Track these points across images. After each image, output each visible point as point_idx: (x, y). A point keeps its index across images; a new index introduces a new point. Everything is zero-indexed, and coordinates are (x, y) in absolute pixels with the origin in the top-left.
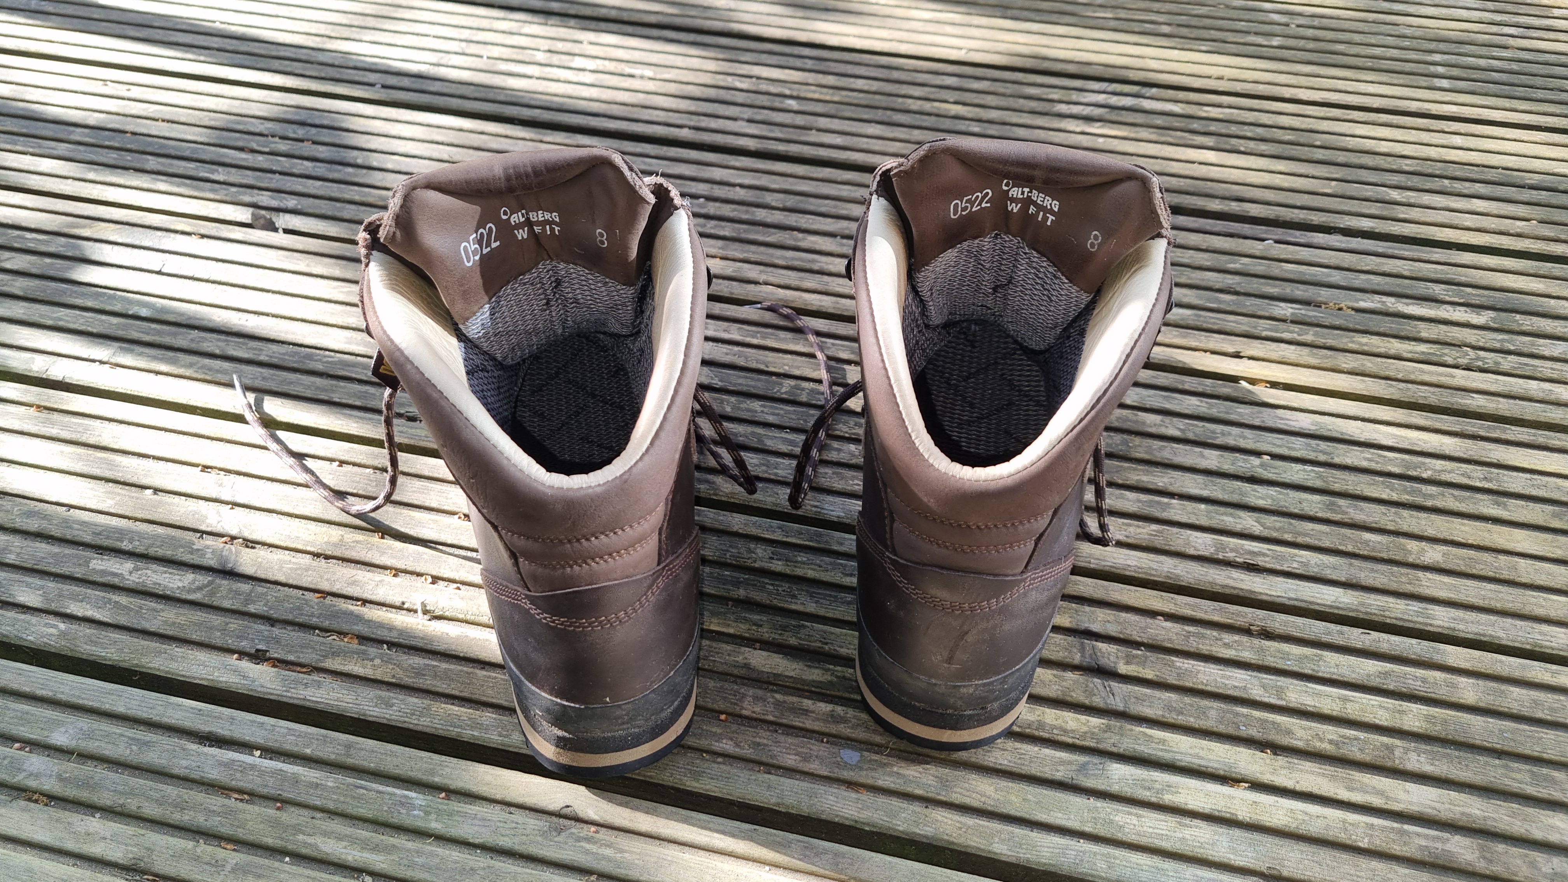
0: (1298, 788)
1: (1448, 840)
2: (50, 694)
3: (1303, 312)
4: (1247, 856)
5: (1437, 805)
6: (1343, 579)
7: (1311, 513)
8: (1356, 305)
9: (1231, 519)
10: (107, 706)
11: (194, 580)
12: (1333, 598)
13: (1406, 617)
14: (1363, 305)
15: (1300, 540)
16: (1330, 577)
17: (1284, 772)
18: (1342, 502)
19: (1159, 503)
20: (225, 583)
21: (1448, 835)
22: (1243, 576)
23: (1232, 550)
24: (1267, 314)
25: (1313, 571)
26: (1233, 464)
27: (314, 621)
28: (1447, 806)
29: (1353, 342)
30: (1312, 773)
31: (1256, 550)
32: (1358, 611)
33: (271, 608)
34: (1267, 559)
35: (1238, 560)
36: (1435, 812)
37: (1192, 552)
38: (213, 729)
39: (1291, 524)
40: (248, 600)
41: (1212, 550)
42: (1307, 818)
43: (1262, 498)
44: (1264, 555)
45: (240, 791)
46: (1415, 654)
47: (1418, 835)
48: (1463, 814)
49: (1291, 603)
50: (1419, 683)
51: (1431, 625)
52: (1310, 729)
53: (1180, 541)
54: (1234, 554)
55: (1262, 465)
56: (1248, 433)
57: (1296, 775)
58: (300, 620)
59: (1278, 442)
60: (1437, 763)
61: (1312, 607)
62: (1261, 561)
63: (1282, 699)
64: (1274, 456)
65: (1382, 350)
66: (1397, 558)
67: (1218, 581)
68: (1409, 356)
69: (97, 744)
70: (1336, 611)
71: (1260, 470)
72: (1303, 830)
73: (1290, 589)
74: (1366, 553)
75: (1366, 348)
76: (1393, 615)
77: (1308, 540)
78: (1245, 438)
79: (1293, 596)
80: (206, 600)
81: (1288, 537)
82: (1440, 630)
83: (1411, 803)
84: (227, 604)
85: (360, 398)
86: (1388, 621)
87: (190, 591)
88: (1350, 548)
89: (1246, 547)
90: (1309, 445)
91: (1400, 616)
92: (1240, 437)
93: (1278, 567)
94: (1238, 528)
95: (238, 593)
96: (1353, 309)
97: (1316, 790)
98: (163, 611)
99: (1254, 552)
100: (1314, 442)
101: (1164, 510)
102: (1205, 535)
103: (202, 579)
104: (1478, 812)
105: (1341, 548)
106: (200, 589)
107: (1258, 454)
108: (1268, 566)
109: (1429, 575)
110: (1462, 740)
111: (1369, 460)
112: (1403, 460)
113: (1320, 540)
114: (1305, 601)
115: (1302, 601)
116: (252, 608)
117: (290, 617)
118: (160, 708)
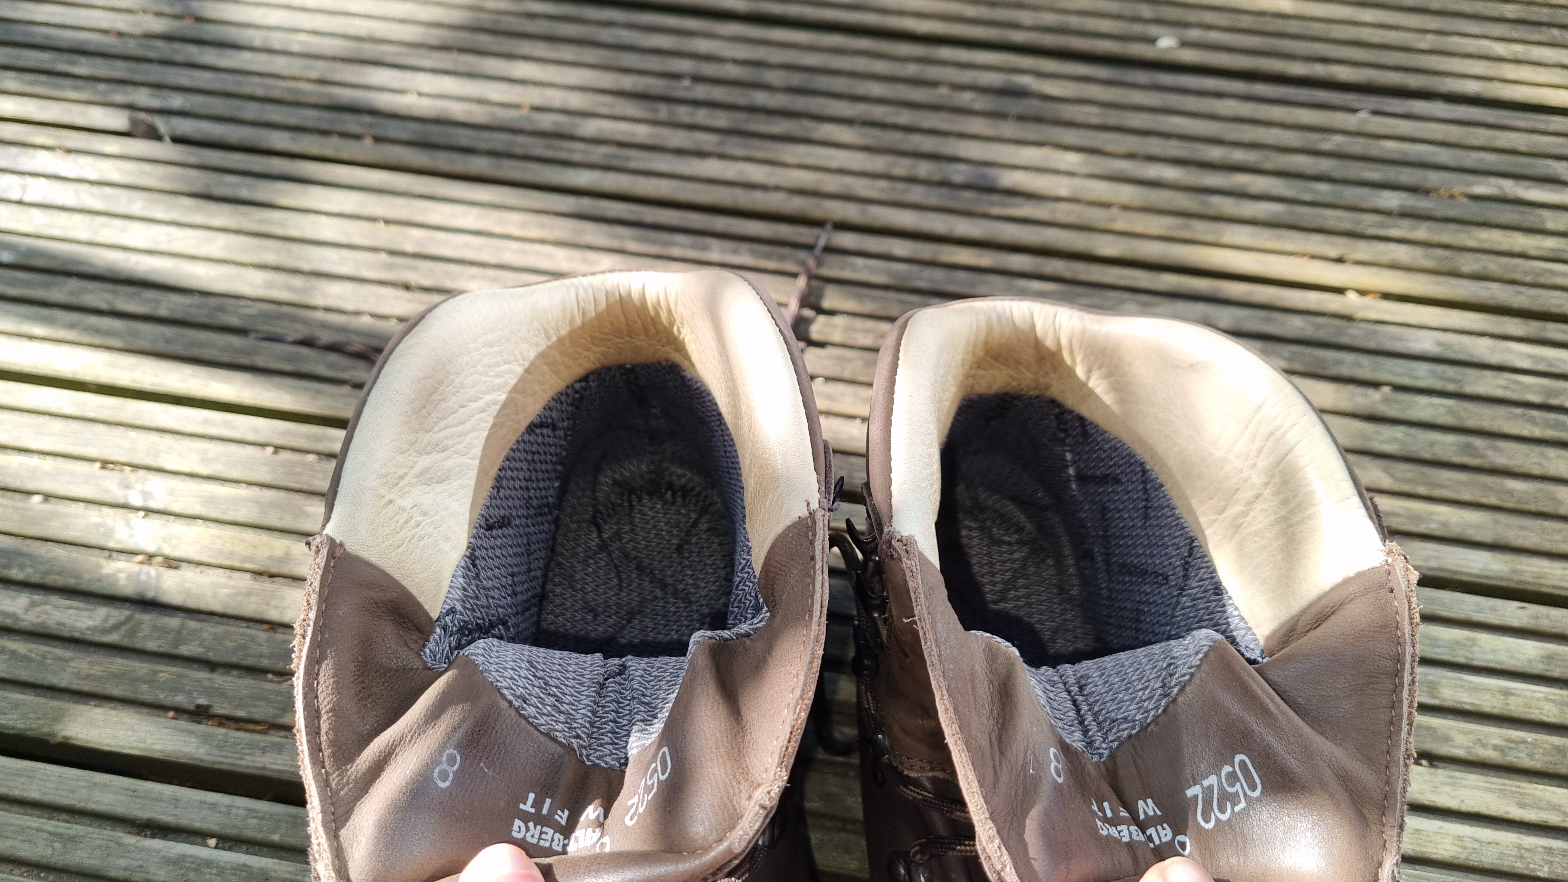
0: (1464, 808)
3: (1411, 202)
6: (1490, 540)
7: (1445, 458)
8: (1472, 191)
12: (1483, 565)
14: (1478, 191)
15: (1438, 492)
16: (1478, 538)
17: (1447, 789)
18: (1481, 442)
24: (1371, 206)
26: (1350, 400)
29: (1471, 238)
32: (1508, 579)
39: (1425, 473)
42: (1477, 846)
43: (1387, 442)
55: (1385, 400)
56: (1365, 360)
57: (1462, 793)
59: (1399, 370)
63: (1436, 697)
64: (1399, 388)
65: (1504, 247)
68: (1536, 252)
71: (1380, 406)
74: (1510, 505)
75: (1485, 245)
76: (1549, 583)
77: (1446, 492)
78: (1359, 365)
81: (1422, 490)
86: (1544, 589)
88: (1495, 501)
90: (1433, 371)
91: (1557, 583)
92: (1355, 364)
96: (1468, 196)
97: (1483, 810)
100: (1439, 368)
107: (1376, 385)
111: (1505, 388)
112: (1543, 385)
113: (1459, 491)
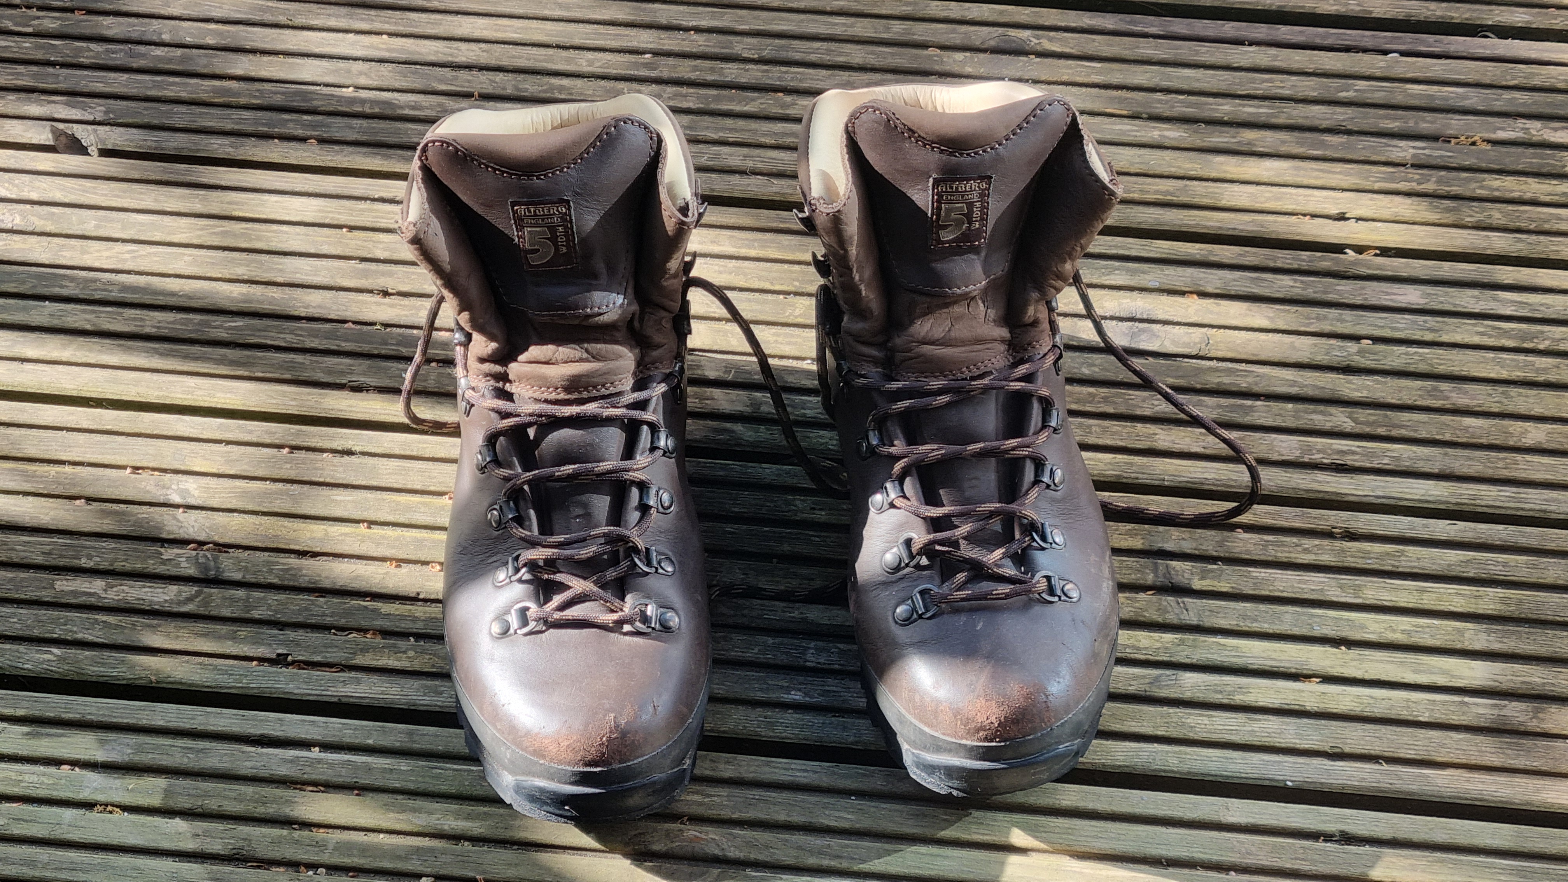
0: (1367, 677)
1: (1505, 706)
2: (78, 716)
3: (1427, 152)
4: (1312, 740)
5: (1499, 678)
6: (1436, 471)
7: (1409, 402)
8: (1493, 136)
9: (1320, 417)
10: (145, 722)
11: (180, 592)
12: (1423, 492)
13: (1498, 504)
14: (1501, 135)
15: (1395, 433)
16: (1423, 470)
17: (1355, 663)
18: (1444, 386)
19: (1241, 406)
20: (214, 591)
21: (1506, 702)
22: (1329, 478)
23: (1319, 451)
24: (1383, 159)
25: (1405, 464)
26: (1327, 354)
27: (328, 620)
28: (1510, 677)
29: (1481, 188)
30: (1382, 661)
31: (1345, 448)
32: (1449, 503)
33: (276, 612)
34: (1357, 457)
35: (1325, 461)
36: (1497, 684)
37: (1275, 457)
38: (266, 732)
39: (1386, 416)
40: (248, 608)
41: (1298, 453)
42: (1372, 701)
43: (1357, 390)
44: (1354, 453)
45: (315, 784)
46: (1500, 539)
47: (1476, 704)
48: (1523, 683)
49: (1379, 501)
50: (1501, 568)
51: (1522, 509)
52: (1384, 621)
53: (1262, 447)
54: (1321, 456)
55: (1360, 352)
56: (1347, 314)
57: (1366, 665)
58: (313, 621)
59: (1380, 323)
60: (1505, 640)
61: (1401, 503)
62: (1349, 460)
63: (1359, 597)
64: (1377, 340)
65: (1516, 195)
66: (1498, 442)
67: (1301, 486)
68: (1547, 199)
69: (150, 756)
70: (1425, 505)
71: (1357, 358)
72: (1368, 712)
73: (1378, 487)
74: (1464, 440)
75: (1496, 194)
76: (1483, 503)
77: (1404, 432)
78: (1342, 321)
79: (1380, 494)
80: (202, 611)
81: (1381, 431)
82: (1531, 514)
83: (1475, 678)
84: (226, 612)
85: (288, 369)
86: (1480, 510)
87: (179, 603)
88: (1448, 437)
89: (1335, 447)
90: (1415, 322)
91: (1491, 503)
92: (1338, 320)
93: (1368, 465)
94: (1328, 426)
95: (232, 599)
96: (1489, 141)
97: (1384, 677)
98: (159, 626)
99: (1342, 452)
100: (1420, 319)
101: (1247, 414)
102: (1291, 437)
103: (189, 590)
104: (1537, 680)
105: (1438, 437)
106: (190, 599)
107: (1356, 338)
108: (1357, 464)
109: (1528, 457)
110: (1535, 617)
112: (1520, 330)
113: (1416, 431)
114: (1394, 498)
115: (1390, 498)
116: (256, 614)
117: (300, 619)
118: (200, 718)
